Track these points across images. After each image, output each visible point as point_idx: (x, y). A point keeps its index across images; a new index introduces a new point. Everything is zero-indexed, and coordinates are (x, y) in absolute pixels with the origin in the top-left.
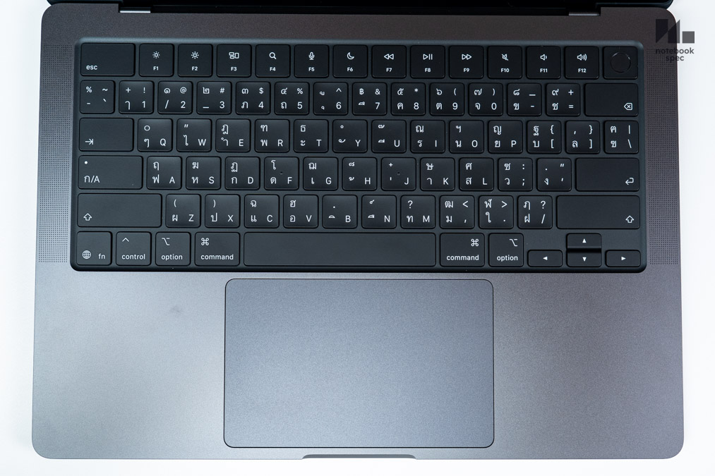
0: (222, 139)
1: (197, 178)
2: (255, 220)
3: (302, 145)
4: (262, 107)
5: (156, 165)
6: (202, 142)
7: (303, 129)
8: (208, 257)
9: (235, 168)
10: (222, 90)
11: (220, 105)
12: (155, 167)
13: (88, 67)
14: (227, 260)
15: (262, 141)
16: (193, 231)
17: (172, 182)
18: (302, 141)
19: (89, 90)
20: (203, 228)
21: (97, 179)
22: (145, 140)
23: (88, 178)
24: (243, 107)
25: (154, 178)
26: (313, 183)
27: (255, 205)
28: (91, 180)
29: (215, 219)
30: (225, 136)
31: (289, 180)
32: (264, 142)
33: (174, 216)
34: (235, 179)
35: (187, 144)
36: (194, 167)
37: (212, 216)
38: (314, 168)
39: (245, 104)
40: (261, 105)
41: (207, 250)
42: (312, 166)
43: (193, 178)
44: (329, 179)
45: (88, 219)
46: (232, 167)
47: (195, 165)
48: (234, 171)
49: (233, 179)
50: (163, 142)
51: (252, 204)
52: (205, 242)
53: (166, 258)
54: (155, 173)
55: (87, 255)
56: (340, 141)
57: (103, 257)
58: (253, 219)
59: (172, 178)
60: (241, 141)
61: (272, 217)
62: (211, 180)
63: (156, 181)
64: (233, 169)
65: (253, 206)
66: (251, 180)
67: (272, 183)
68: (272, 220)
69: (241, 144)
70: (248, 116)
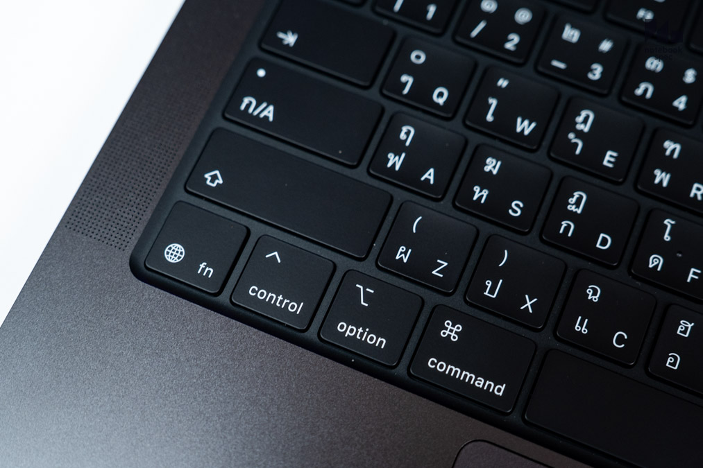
0: (571, 136)
1: (485, 193)
2: (584, 330)
4: (682, 107)
5: (408, 133)
6: (525, 127)
8: (443, 367)
9: (577, 204)
10: (606, 46)
11: (591, 70)
12: (403, 136)
14: (486, 393)
15: (657, 172)
16: (432, 298)
17: (427, 180)
20: (456, 301)
21: (269, 112)
22: (404, 78)
23: (251, 103)
24: (639, 92)
25: (391, 156)
27: (596, 298)
28: (255, 110)
29: (492, 292)
30: (580, 134)
31: (691, 275)
32: (661, 177)
33: (402, 249)
34: (568, 227)
35: (490, 118)
36: (487, 169)
37: (489, 284)
39: (645, 89)
40: (681, 103)
41: (448, 351)
43: (477, 189)
45: (212, 181)
46: (572, 200)
47: (492, 165)
48: (573, 208)
49: (564, 224)
50: (441, 95)
51: (590, 292)
52: (451, 331)
53: (347, 329)
54: (398, 148)
57: (209, 272)
58: (581, 324)
59: (432, 171)
60: (611, 156)
61: (626, 337)
62: (516, 208)
63: (394, 165)
64: (573, 205)
65: (590, 298)
66: (604, 242)
67: (651, 266)
68: (623, 345)
69: (609, 162)
70: (641, 115)
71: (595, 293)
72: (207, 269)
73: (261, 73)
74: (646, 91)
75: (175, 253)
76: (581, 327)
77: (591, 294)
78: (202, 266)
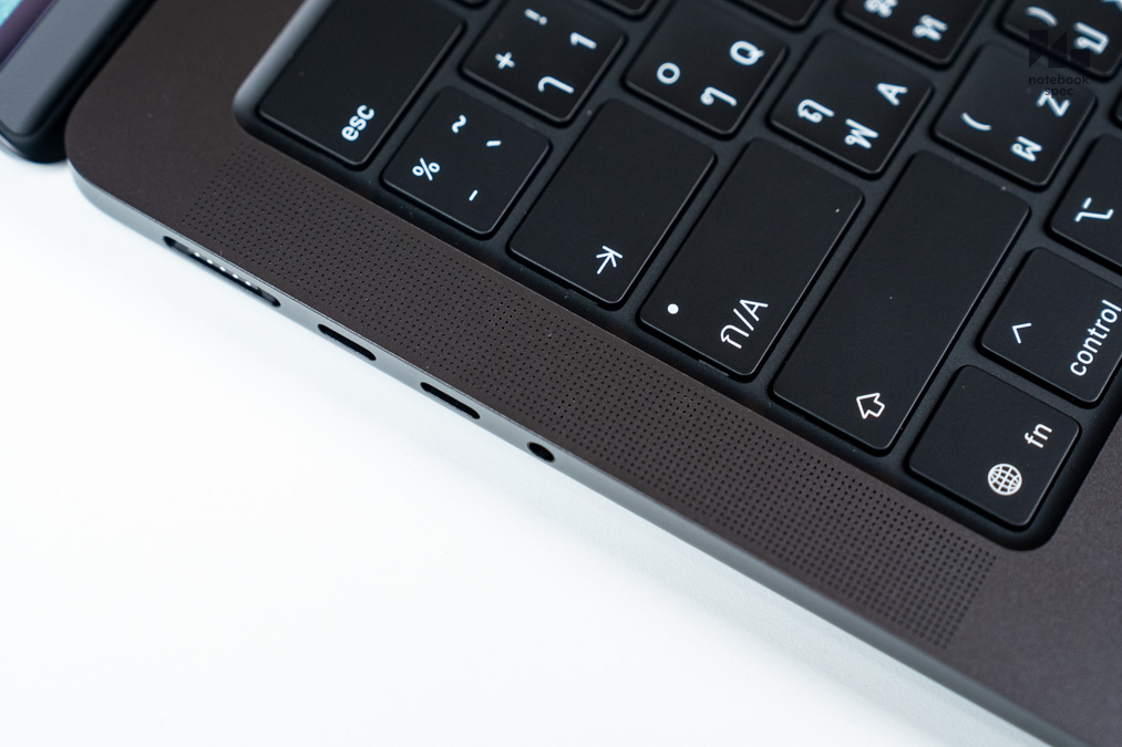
5: (812, 111)
12: (816, 118)
13: (349, 134)
17: (898, 96)
19: (426, 169)
21: (752, 307)
22: (706, 100)
23: (729, 332)
25: (850, 140)
28: (747, 330)
33: (1017, 149)
36: (886, 12)
43: (921, 32)
45: (876, 408)
50: (744, 52)
54: (835, 129)
55: (1005, 480)
57: (1041, 430)
59: (883, 88)
63: (868, 139)
72: (1036, 432)
73: (673, 309)
75: (1005, 479)
78: (1030, 440)
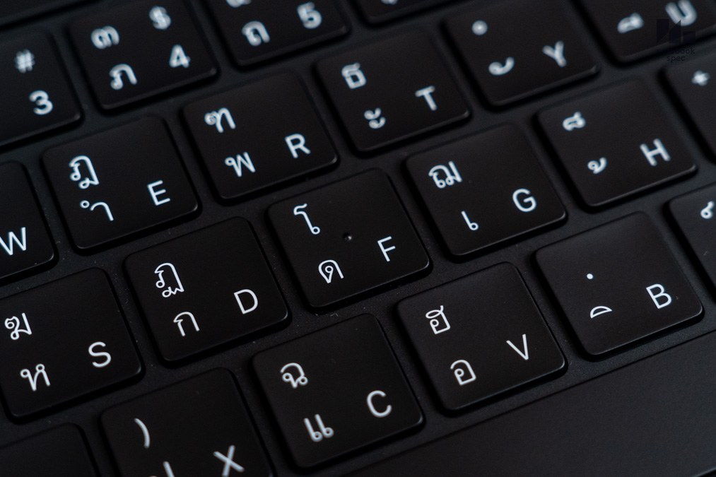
0: (84, 204)
1: (41, 369)
2: (327, 432)
3: (374, 125)
4: (185, 61)
7: (355, 79)
9: (171, 282)
10: (25, 61)
11: (35, 105)
15: (230, 161)
18: (369, 115)
24: (118, 84)
26: (473, 226)
27: (303, 379)
30: (93, 194)
31: (384, 251)
32: (240, 164)
34: (187, 321)
38: (453, 177)
40: (179, 58)
42: (442, 176)
44: (521, 197)
46: (160, 283)
47: (18, 325)
48: (170, 292)
49: (178, 321)
51: (288, 378)
56: (496, 69)
58: (316, 428)
60: (156, 189)
61: (383, 394)
62: (100, 355)
64: (166, 288)
65: (295, 385)
66: (247, 301)
67: (329, 281)
68: (389, 408)
69: (160, 198)
70: (146, 110)
71: (296, 375)
74: (124, 76)
76: (319, 431)
77: (291, 379)
